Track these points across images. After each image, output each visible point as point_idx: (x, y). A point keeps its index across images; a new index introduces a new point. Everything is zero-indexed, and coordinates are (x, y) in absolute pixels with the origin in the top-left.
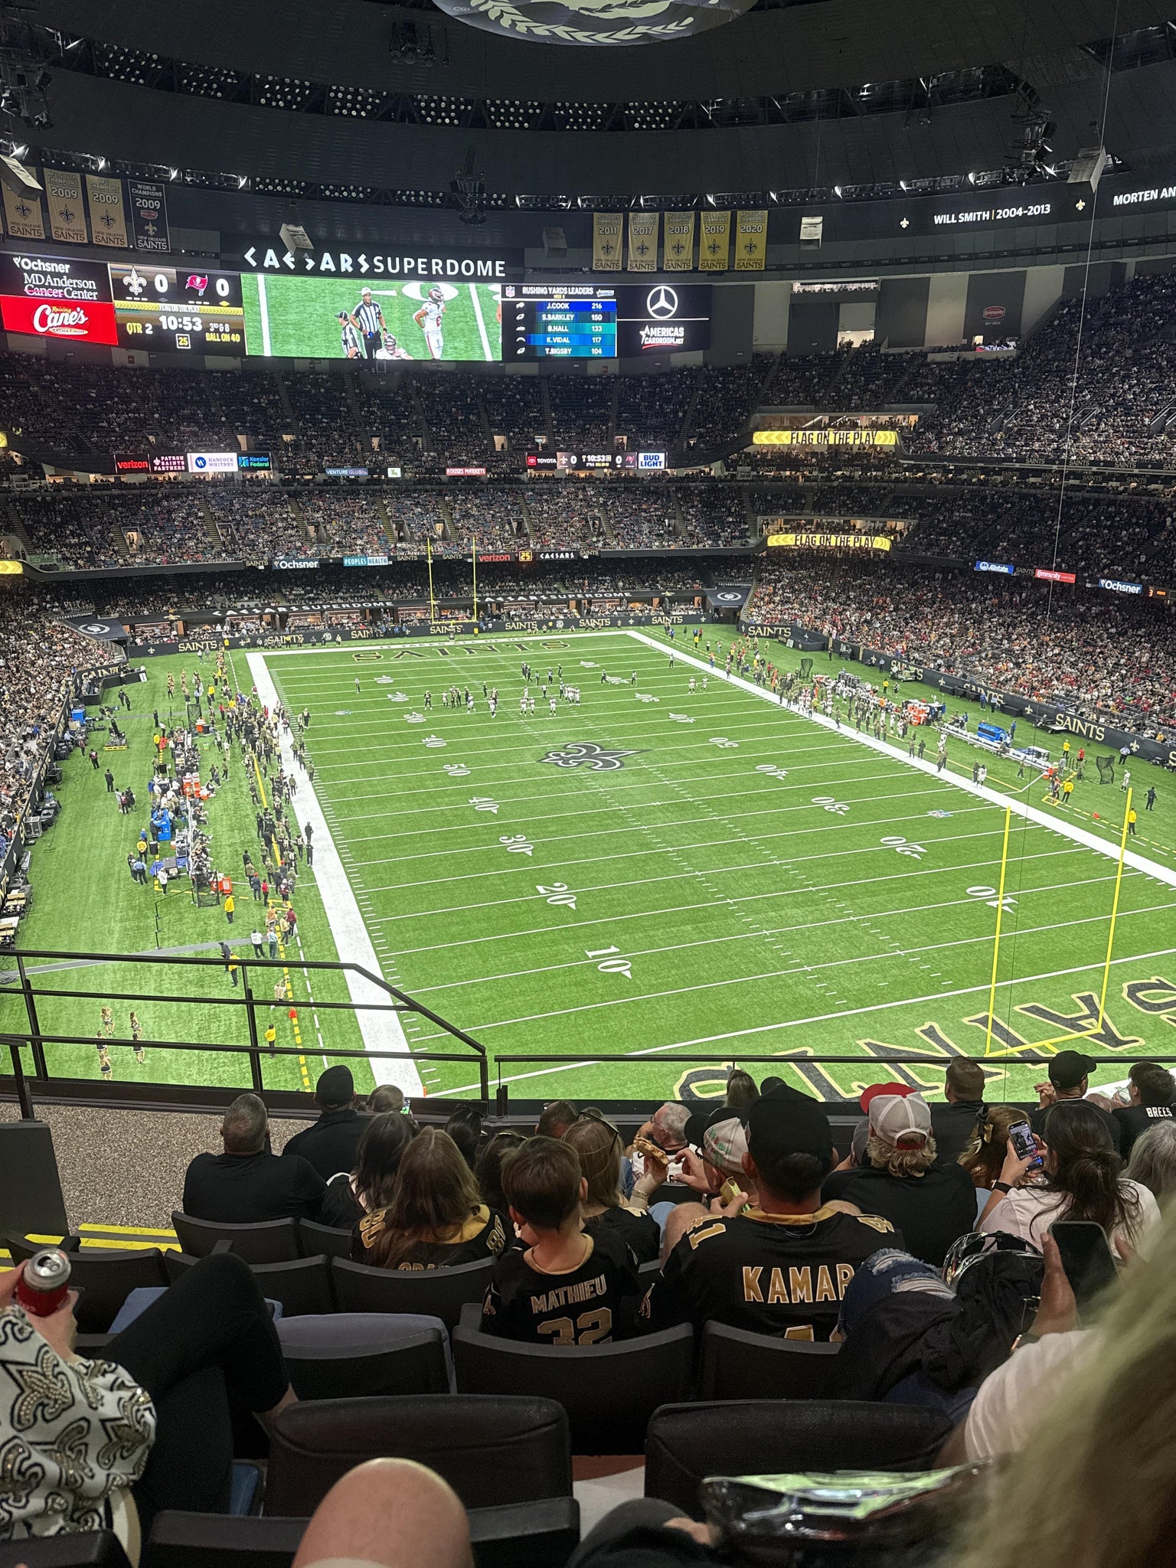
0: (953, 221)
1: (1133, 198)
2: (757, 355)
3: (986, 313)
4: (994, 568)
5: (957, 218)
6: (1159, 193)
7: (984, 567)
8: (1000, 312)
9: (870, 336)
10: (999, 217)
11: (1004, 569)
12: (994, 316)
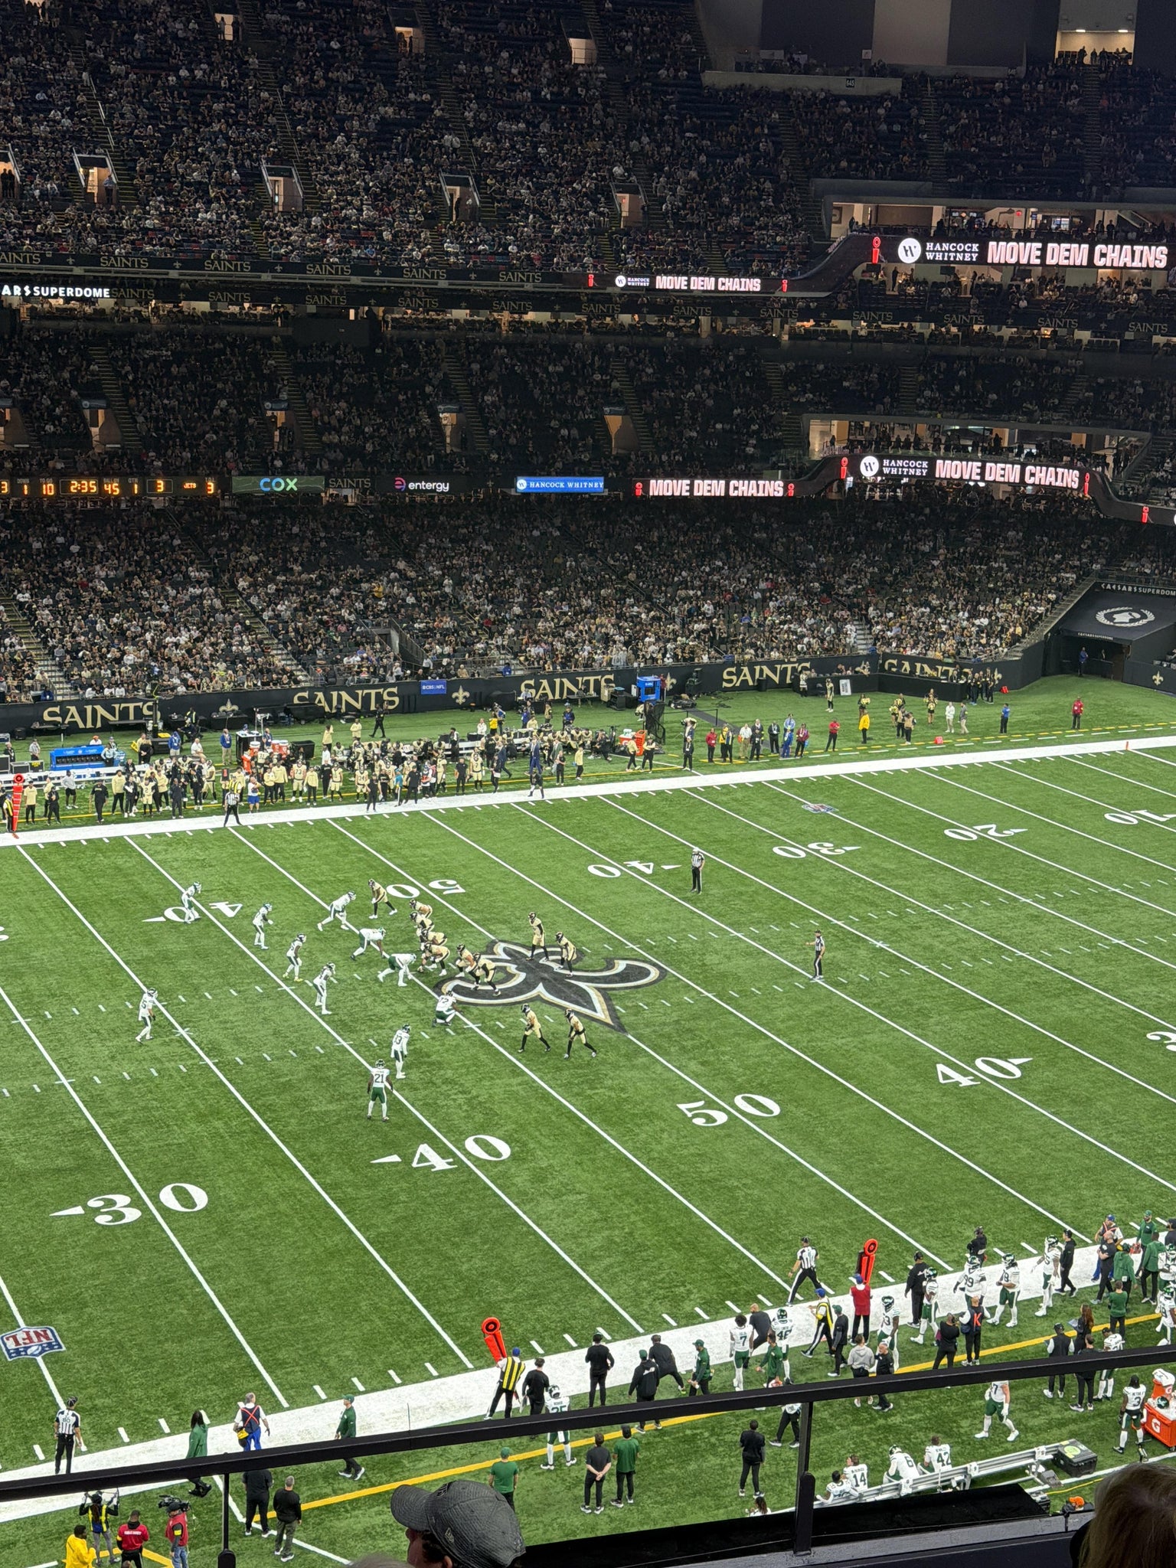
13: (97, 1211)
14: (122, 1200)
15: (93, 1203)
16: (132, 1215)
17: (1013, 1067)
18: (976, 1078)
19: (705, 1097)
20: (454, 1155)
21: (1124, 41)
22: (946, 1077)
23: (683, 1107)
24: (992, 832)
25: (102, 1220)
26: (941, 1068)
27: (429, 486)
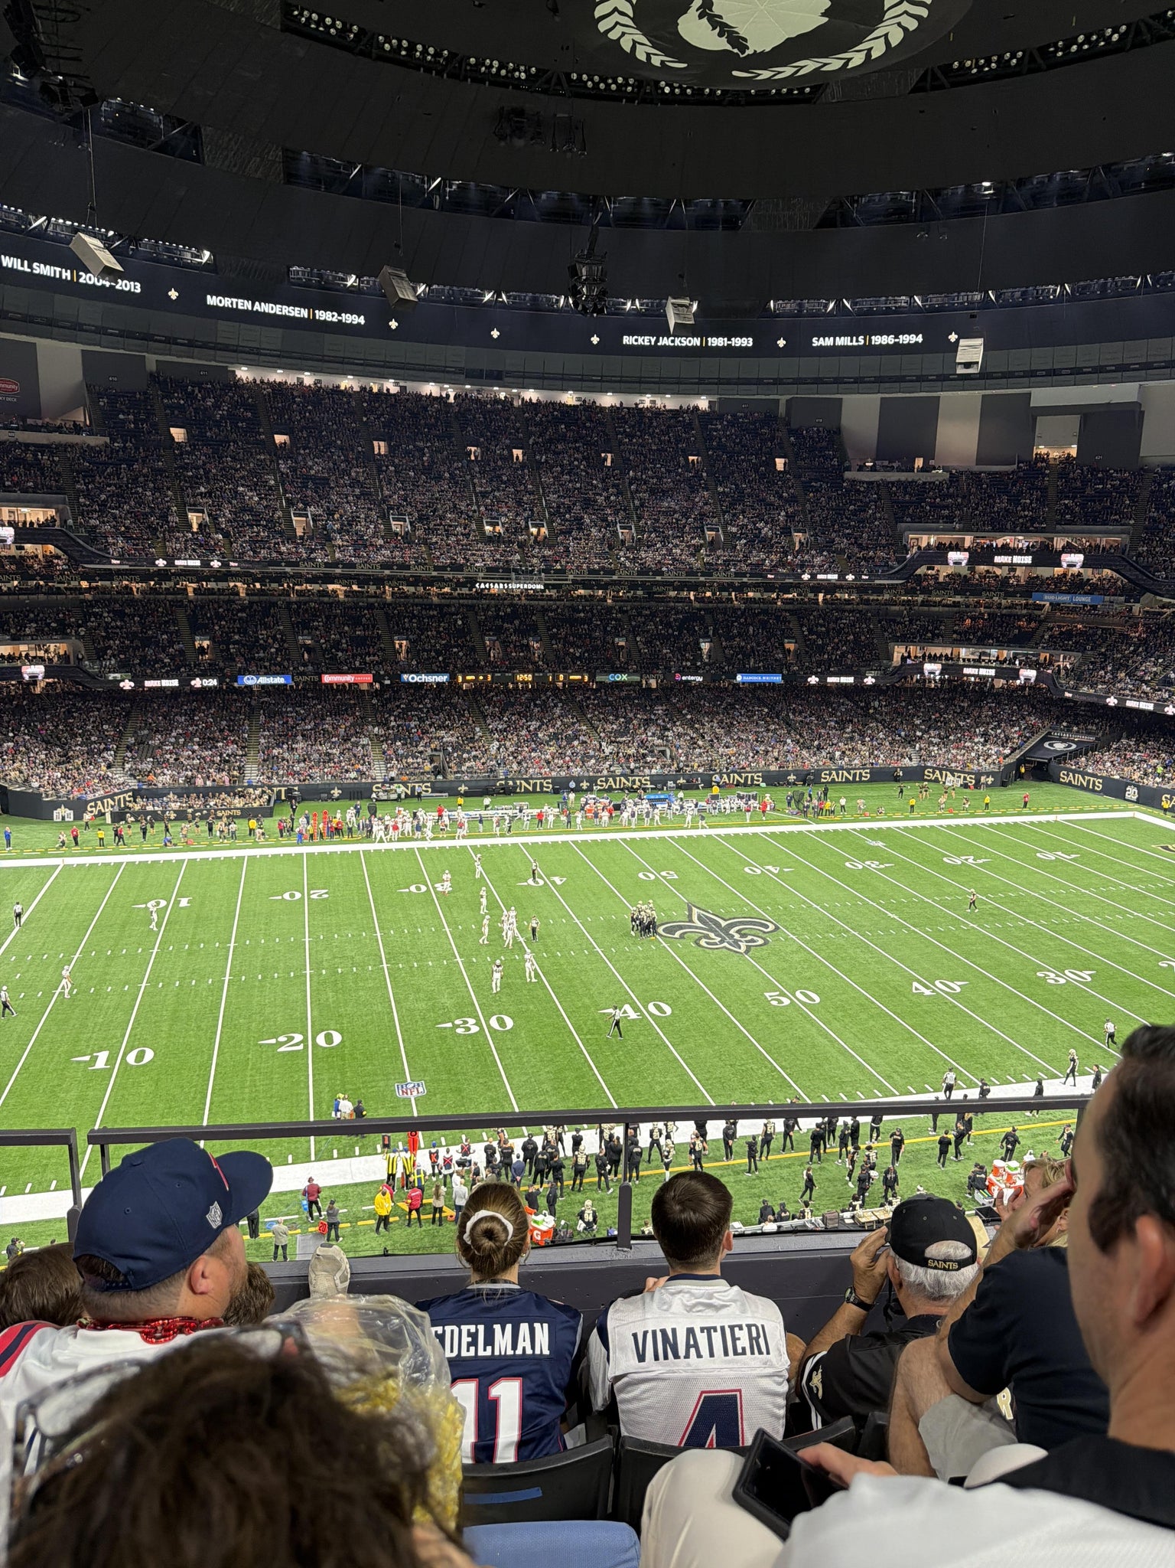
1: (227, 302)
5: (30, 266)
6: (253, 306)
8: (13, 387)
10: (81, 280)
11: (279, 680)
12: (6, 390)
13: (458, 1026)
14: (471, 1021)
15: (457, 1022)
16: (475, 1029)
17: (956, 987)
18: (934, 991)
19: (779, 989)
20: (641, 1011)
21: (1073, 451)
22: (916, 989)
23: (767, 995)
24: (971, 861)
25: (460, 1031)
26: (915, 984)
27: (692, 678)
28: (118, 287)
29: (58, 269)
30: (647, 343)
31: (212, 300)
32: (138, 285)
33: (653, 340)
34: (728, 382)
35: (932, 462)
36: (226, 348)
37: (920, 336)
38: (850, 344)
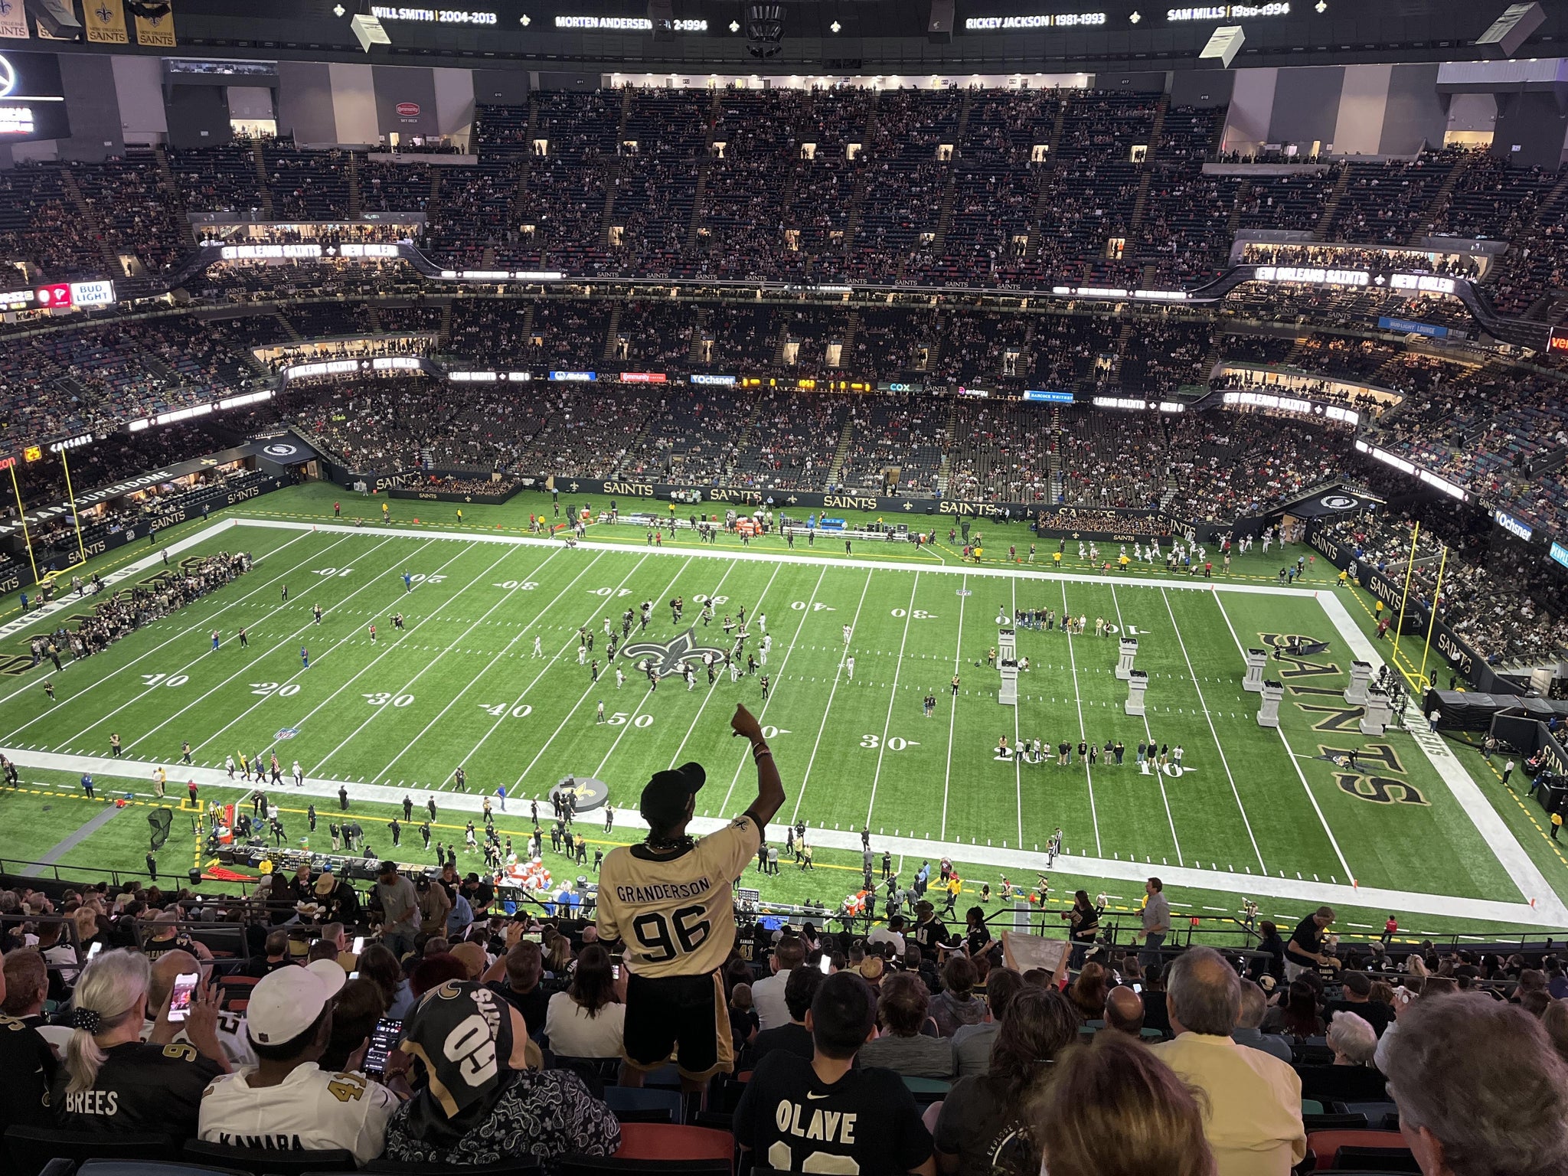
0: (395, 16)
1: (575, 23)
2: (128, 146)
3: (400, 109)
4: (572, 376)
5: (399, 15)
7: (560, 376)
8: (415, 110)
9: (269, 127)
11: (585, 377)
12: (408, 113)
13: (375, 698)
14: (388, 695)
15: (379, 695)
16: (381, 702)
21: (1488, 139)
25: (372, 701)
27: (977, 393)
28: (475, 21)
29: (422, 11)
30: (992, 26)
31: (561, 22)
32: (494, 16)
33: (999, 21)
34: (1098, 58)
35: (1329, 147)
36: (592, 59)
37: (1287, 5)
38: (1209, 17)
